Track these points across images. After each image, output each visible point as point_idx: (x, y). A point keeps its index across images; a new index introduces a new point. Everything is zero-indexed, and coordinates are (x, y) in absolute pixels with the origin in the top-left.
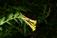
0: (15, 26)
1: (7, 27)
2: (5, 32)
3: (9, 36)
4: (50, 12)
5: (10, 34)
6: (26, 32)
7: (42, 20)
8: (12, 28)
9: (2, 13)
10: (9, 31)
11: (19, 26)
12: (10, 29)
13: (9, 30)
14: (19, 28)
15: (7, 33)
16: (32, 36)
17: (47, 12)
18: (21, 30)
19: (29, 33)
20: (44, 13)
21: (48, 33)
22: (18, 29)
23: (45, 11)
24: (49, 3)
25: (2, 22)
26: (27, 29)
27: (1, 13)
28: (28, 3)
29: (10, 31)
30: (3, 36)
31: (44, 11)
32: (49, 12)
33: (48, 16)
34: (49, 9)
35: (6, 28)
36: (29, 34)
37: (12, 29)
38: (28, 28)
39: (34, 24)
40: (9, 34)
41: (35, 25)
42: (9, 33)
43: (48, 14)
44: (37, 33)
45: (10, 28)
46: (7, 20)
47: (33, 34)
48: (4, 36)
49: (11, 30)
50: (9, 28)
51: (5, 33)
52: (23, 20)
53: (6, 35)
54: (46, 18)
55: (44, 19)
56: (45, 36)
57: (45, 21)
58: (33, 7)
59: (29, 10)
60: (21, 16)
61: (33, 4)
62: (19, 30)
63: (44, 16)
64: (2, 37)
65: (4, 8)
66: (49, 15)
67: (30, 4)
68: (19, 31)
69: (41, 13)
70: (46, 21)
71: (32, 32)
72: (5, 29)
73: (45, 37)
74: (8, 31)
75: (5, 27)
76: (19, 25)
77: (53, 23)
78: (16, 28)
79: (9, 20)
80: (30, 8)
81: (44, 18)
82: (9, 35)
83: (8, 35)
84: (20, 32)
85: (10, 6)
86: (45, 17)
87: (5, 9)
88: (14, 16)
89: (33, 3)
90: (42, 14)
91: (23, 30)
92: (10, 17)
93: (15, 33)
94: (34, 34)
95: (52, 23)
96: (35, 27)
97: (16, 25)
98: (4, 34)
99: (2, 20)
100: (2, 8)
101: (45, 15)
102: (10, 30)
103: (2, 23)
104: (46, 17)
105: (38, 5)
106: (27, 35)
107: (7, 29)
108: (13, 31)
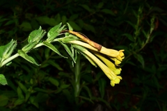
0: (47, 76)
1: (21, 78)
2: (17, 94)
3: (28, 105)
4: (153, 31)
5: (32, 101)
6: (80, 94)
7: (131, 54)
8: (36, 81)
9: (8, 34)
10: (29, 90)
11: (59, 74)
12: (31, 85)
13: (28, 88)
14: (59, 80)
15: (22, 97)
16: (100, 107)
17: (144, 32)
18: (64, 86)
19: (90, 95)
20: (137, 33)
21: (145, 95)
22: (56, 82)
23: (139, 27)
24: (148, 6)
25: (5, 55)
26: (84, 83)
27: (2, 35)
28: (86, 7)
29: (31, 90)
30: (11, 107)
31: (136, 27)
32: (152, 29)
33: (147, 44)
34: (150, 23)
35: (19, 80)
36: (90, 100)
37: (38, 83)
38: (87, 82)
39: (113, 62)
40: (29, 100)
41: (117, 67)
42: (28, 96)
43: (148, 37)
44: (111, 98)
45: (31, 82)
46: (23, 49)
47: (101, 99)
48: (13, 105)
49: (34, 88)
50: (29, 81)
51: (17, 97)
52: (78, 50)
53: (19, 102)
54: (142, 50)
55: (135, 53)
56: (137, 106)
57: (139, 60)
58: (101, 16)
59: (87, 25)
60: (70, 36)
61: (101, 9)
62: (59, 86)
63: (136, 44)
64: (8, 108)
65: (12, 19)
66: (152, 39)
67: (90, 7)
68: (59, 90)
69: (125, 34)
70: (142, 59)
71: (97, 94)
72: (17, 85)
73: (136, 108)
74: (25, 90)
75: (16, 78)
76: (59, 71)
77: (160, 65)
78: (49, 82)
79: (30, 48)
80: (92, 21)
81: (135, 50)
82: (29, 103)
83: (26, 103)
84: (62, 92)
85: (31, 15)
86: (140, 47)
87: (16, 22)
88: (46, 34)
89: (100, 5)
90: (130, 37)
91: (71, 86)
92: (33, 37)
93: (47, 95)
94: (104, 99)
95: (157, 67)
96: (119, 71)
97: (48, 71)
98: (13, 100)
99: (4, 51)
100: (5, 19)
101: (137, 40)
102: (31, 87)
103: (7, 59)
104: (143, 47)
105: (116, 12)
106: (82, 102)
107: (23, 83)
108: (41, 90)
